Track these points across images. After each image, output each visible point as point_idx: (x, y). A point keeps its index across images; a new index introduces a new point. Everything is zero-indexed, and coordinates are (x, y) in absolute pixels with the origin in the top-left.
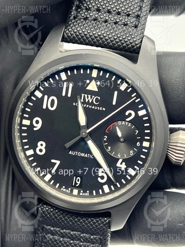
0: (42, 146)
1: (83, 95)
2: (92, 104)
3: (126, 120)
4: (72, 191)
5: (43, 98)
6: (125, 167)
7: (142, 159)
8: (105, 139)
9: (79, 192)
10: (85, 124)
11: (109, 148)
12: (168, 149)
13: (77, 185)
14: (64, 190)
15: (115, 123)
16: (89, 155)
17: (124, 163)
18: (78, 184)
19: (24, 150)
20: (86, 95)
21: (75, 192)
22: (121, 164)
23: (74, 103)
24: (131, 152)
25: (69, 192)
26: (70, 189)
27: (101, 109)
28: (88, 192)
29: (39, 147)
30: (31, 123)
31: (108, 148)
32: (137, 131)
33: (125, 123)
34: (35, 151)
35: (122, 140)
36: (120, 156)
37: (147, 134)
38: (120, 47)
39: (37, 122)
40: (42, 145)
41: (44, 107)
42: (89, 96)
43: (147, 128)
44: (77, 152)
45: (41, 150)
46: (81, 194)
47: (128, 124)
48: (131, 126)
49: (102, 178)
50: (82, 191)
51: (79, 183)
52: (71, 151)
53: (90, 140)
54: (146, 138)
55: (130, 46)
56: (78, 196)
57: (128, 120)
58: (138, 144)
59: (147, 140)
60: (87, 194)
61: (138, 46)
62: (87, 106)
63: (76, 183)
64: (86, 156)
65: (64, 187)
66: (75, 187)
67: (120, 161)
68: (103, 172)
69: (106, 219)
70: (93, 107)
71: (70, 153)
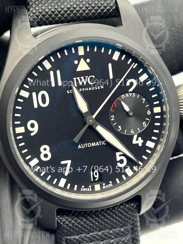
0: (45, 151)
1: (75, 79)
2: (88, 85)
3: (129, 91)
4: (93, 188)
5: (31, 96)
6: (142, 141)
7: (157, 128)
8: (112, 120)
9: (101, 186)
10: (87, 110)
11: (120, 127)
12: (180, 108)
13: (96, 180)
14: (85, 190)
15: (118, 98)
16: (100, 142)
17: (140, 138)
18: (96, 178)
19: (27, 162)
20: (78, 78)
21: (97, 187)
22: (137, 140)
23: (68, 91)
24: (144, 123)
25: (91, 190)
26: (90, 186)
27: (99, 88)
28: (111, 182)
29: (43, 153)
30: (26, 129)
31: (118, 128)
32: (144, 99)
33: (129, 95)
34: (39, 159)
35: (131, 114)
36: (133, 132)
37: (156, 99)
38: (95, 15)
39: (32, 126)
40: (45, 149)
41: (36, 106)
42: (82, 78)
43: (153, 92)
44: (86, 144)
45: (46, 156)
46: (104, 187)
47: (132, 95)
48: (136, 96)
49: (121, 161)
50: (104, 184)
51: (97, 176)
52: (79, 145)
53: (99, 126)
54: (155, 103)
55: (105, 10)
56: (102, 190)
57: (131, 90)
58: (149, 113)
59: (157, 106)
60: (111, 185)
61: (114, 8)
62: (83, 89)
63: (94, 178)
64: (98, 144)
65: (83, 187)
66: (95, 182)
67: (135, 137)
68: (120, 155)
69: (132, 204)
70: (90, 89)
71: (79, 147)
